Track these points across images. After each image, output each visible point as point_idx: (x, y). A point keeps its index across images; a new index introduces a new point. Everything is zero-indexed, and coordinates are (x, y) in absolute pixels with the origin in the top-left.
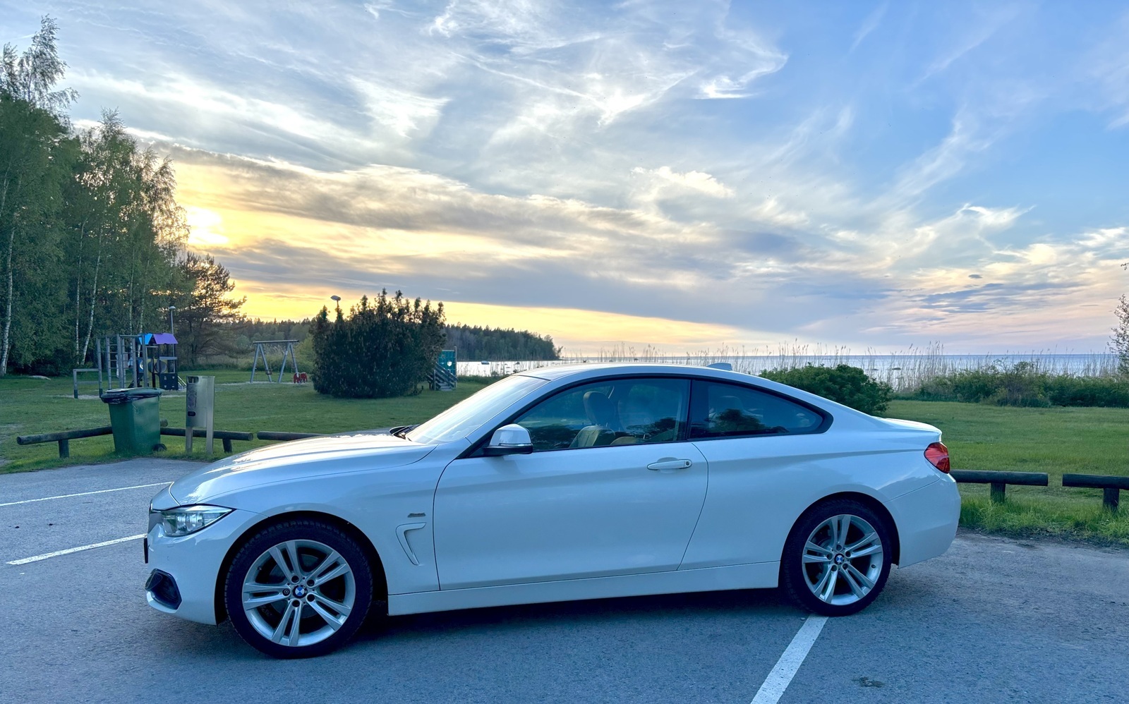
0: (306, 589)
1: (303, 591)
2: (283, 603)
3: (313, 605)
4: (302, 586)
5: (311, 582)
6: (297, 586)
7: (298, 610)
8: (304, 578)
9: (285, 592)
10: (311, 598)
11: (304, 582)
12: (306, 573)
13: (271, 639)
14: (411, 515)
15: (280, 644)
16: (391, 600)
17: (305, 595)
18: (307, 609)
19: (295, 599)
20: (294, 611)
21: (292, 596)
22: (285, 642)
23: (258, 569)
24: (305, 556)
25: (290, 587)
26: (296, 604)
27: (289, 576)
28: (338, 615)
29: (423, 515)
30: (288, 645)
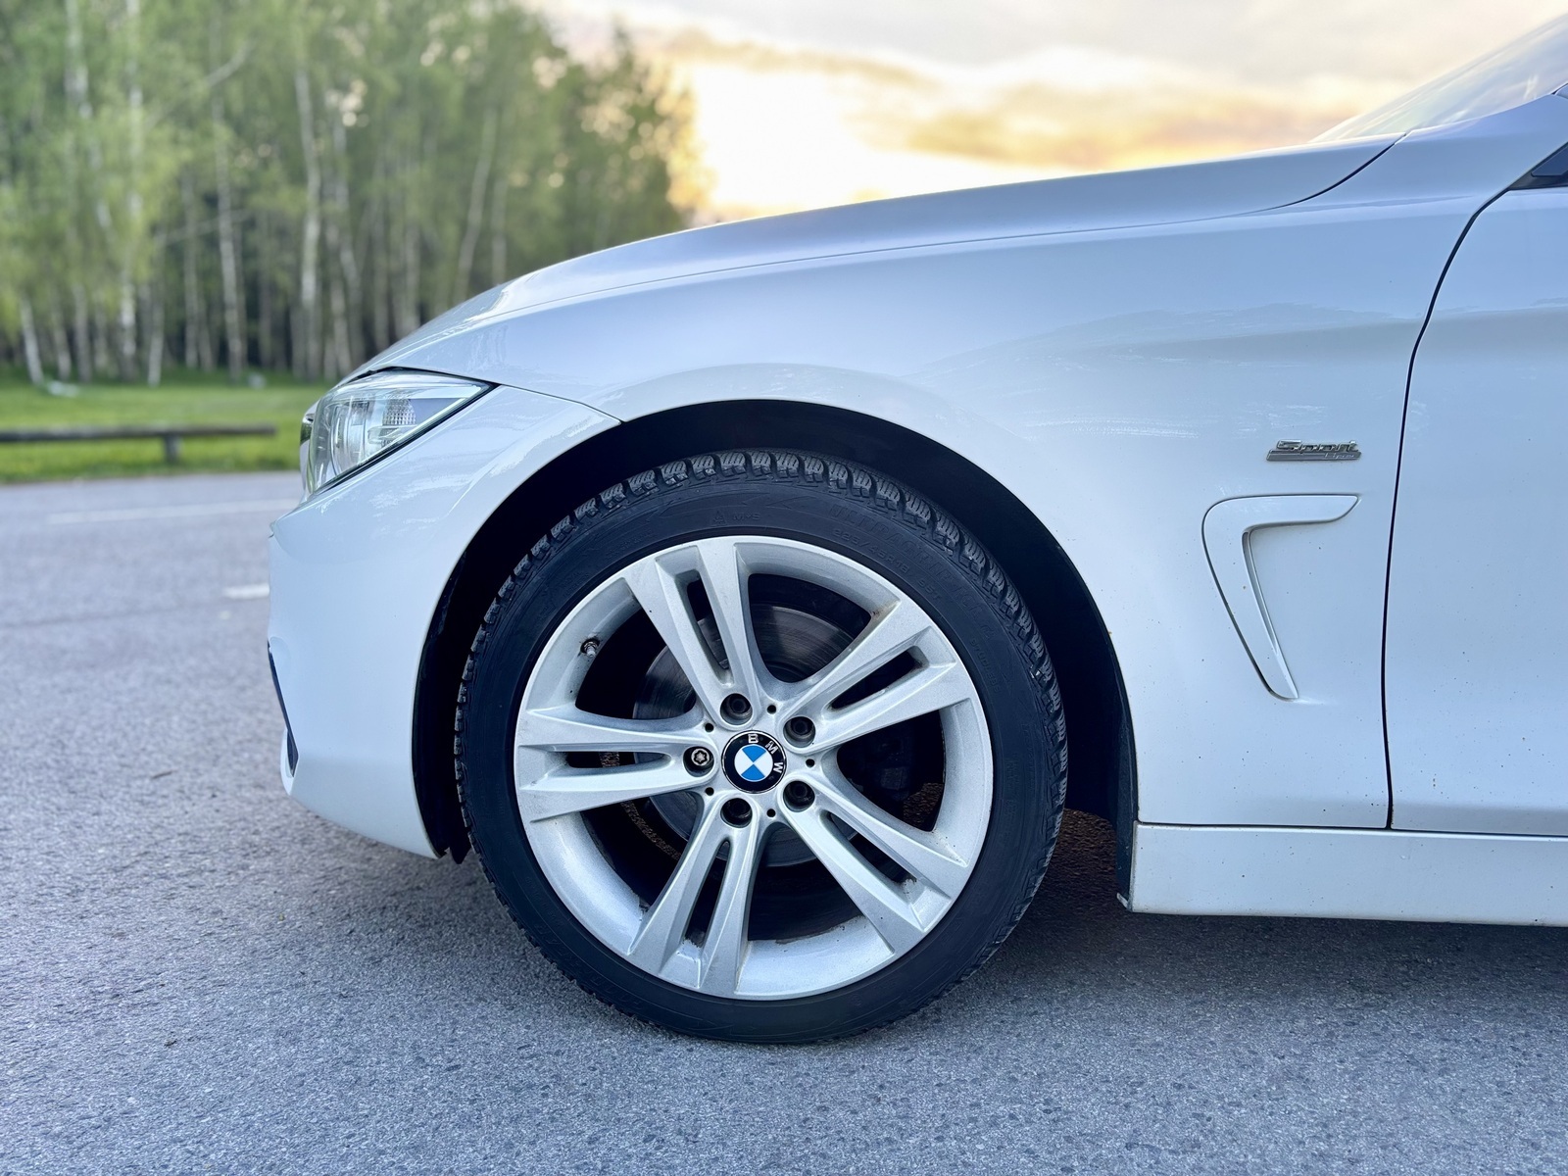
0: (778, 757)
1: (765, 765)
2: (687, 804)
3: (808, 825)
4: (764, 740)
5: (800, 728)
6: (743, 740)
7: (745, 842)
8: (772, 709)
9: (695, 760)
10: (799, 795)
11: (772, 726)
12: (780, 686)
13: (627, 953)
14: (1286, 453)
15: (662, 976)
16: (1147, 845)
17: (775, 778)
18: (778, 840)
19: (735, 793)
20: (725, 847)
21: (723, 778)
22: (687, 969)
23: (583, 650)
24: (786, 617)
25: (716, 742)
26: (736, 813)
27: (711, 690)
28: (908, 883)
29: (1349, 452)
30: (698, 988)
